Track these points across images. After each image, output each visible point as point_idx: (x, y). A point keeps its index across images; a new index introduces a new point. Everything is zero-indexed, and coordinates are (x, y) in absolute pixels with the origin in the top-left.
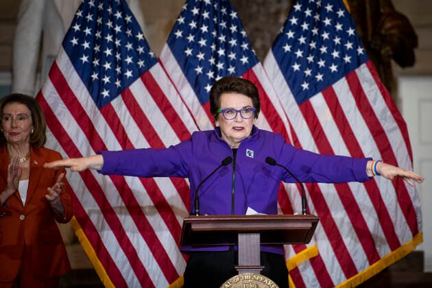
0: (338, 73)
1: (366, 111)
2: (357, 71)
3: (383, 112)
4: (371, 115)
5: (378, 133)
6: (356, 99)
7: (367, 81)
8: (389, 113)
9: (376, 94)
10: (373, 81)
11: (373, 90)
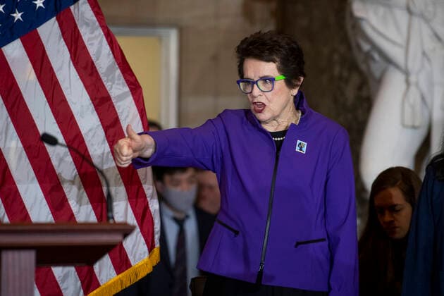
0: (46, 9)
1: (85, 68)
2: (72, 8)
3: (110, 70)
4: (91, 75)
5: (102, 102)
6: (70, 50)
7: (87, 24)
8: (118, 72)
9: (101, 43)
10: (97, 23)
11: (96, 37)
